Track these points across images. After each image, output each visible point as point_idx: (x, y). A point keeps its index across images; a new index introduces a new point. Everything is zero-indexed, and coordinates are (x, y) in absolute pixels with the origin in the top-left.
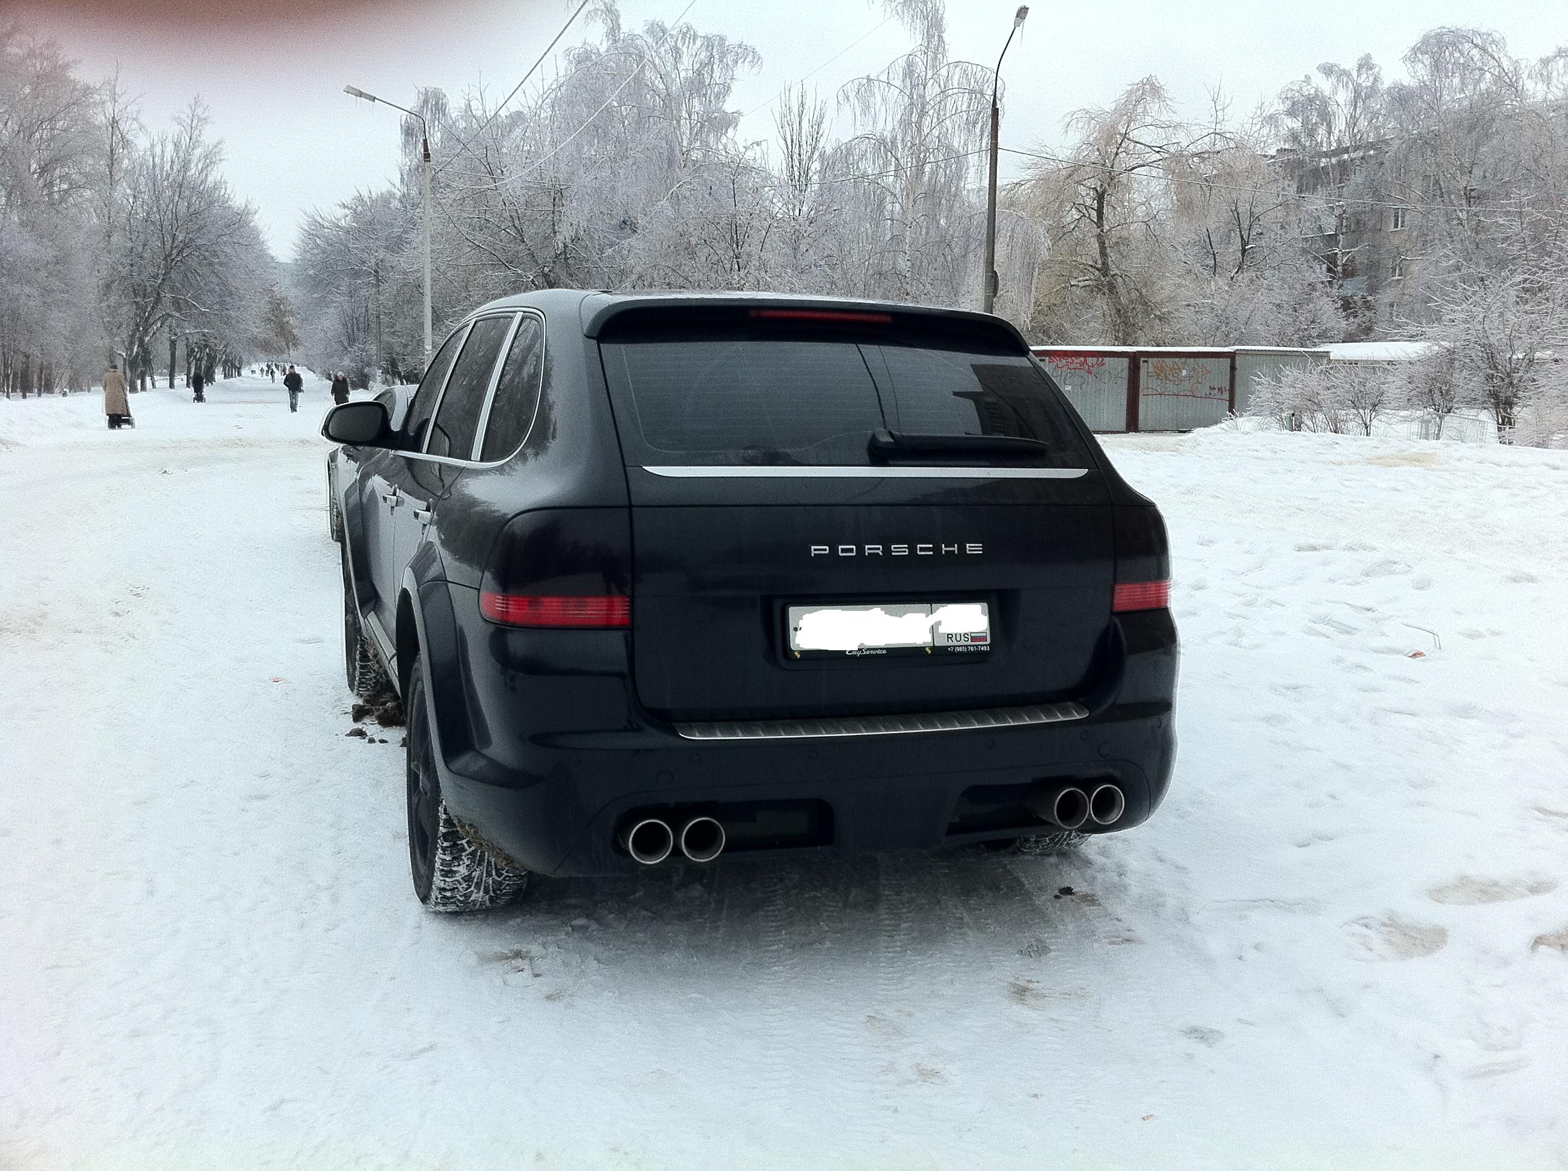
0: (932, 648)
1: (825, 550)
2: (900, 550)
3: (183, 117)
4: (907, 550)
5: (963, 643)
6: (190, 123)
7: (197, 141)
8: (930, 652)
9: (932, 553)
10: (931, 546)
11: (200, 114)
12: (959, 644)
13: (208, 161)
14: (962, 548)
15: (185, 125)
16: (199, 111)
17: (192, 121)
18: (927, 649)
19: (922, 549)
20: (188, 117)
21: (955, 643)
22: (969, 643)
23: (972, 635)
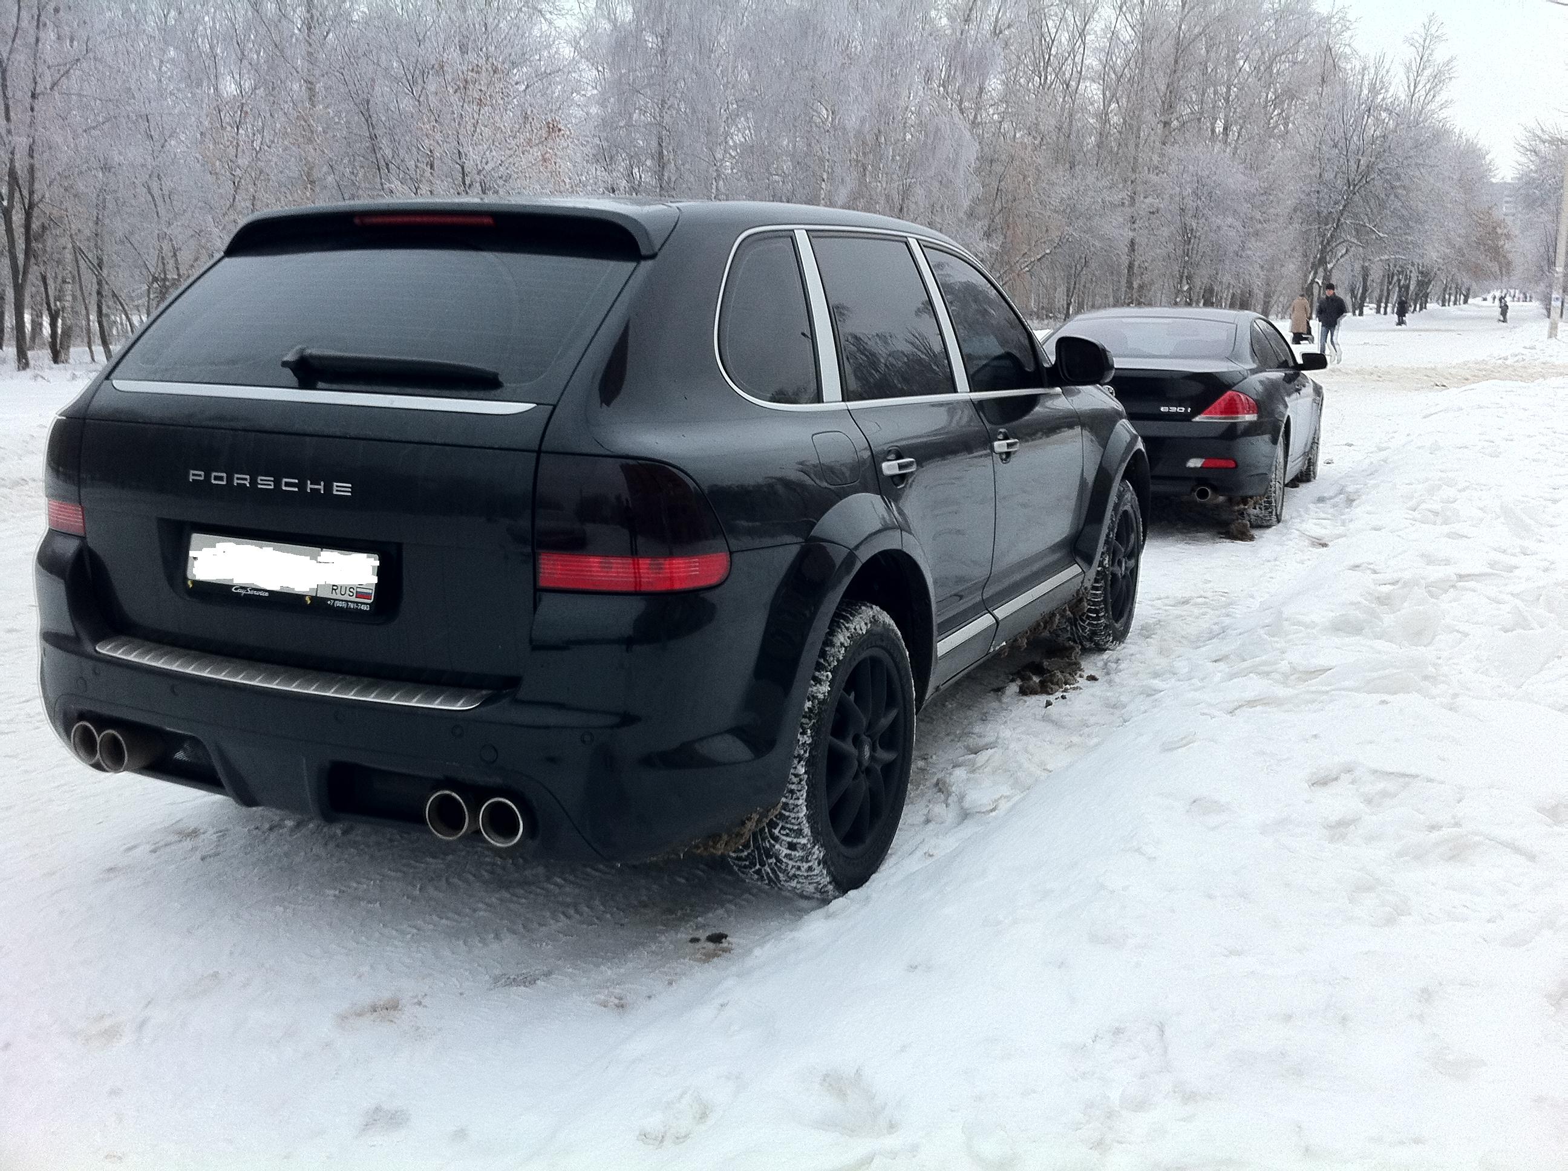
0: (312, 598)
1: (200, 475)
2: (265, 483)
3: (1416, 37)
4: (272, 483)
5: (346, 597)
6: (1422, 43)
7: (1428, 61)
8: (309, 602)
9: (296, 489)
10: (297, 481)
11: (1433, 32)
12: (342, 598)
13: (1436, 80)
14: (328, 488)
15: (1417, 45)
16: (1433, 30)
17: (1424, 41)
18: (307, 599)
19: (287, 484)
20: (1421, 36)
21: (339, 597)
22: (353, 599)
23: (359, 590)
